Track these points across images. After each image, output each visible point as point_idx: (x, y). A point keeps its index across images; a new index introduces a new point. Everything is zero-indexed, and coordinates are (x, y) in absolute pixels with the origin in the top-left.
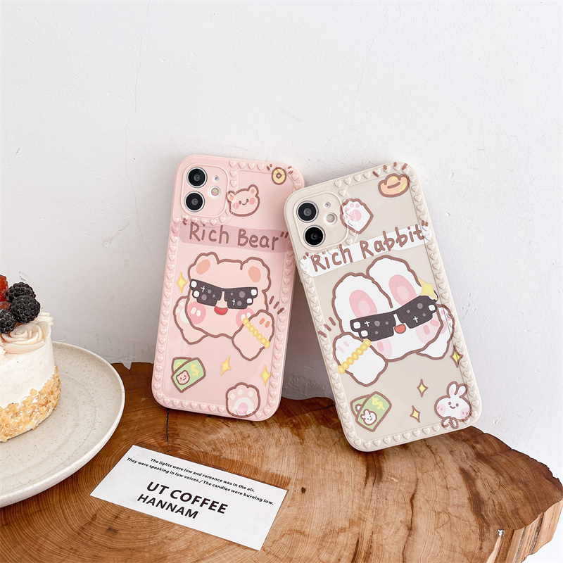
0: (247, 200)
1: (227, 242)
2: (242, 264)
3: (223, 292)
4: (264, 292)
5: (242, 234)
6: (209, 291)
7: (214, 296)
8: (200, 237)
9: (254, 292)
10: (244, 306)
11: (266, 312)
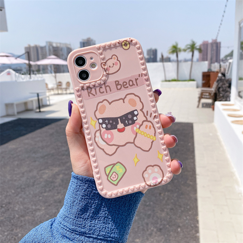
0: (113, 64)
1: (111, 91)
2: (123, 100)
3: (119, 119)
4: (141, 110)
5: (117, 83)
6: (111, 122)
7: (114, 123)
8: (94, 94)
9: (136, 113)
10: (134, 122)
11: (147, 121)
